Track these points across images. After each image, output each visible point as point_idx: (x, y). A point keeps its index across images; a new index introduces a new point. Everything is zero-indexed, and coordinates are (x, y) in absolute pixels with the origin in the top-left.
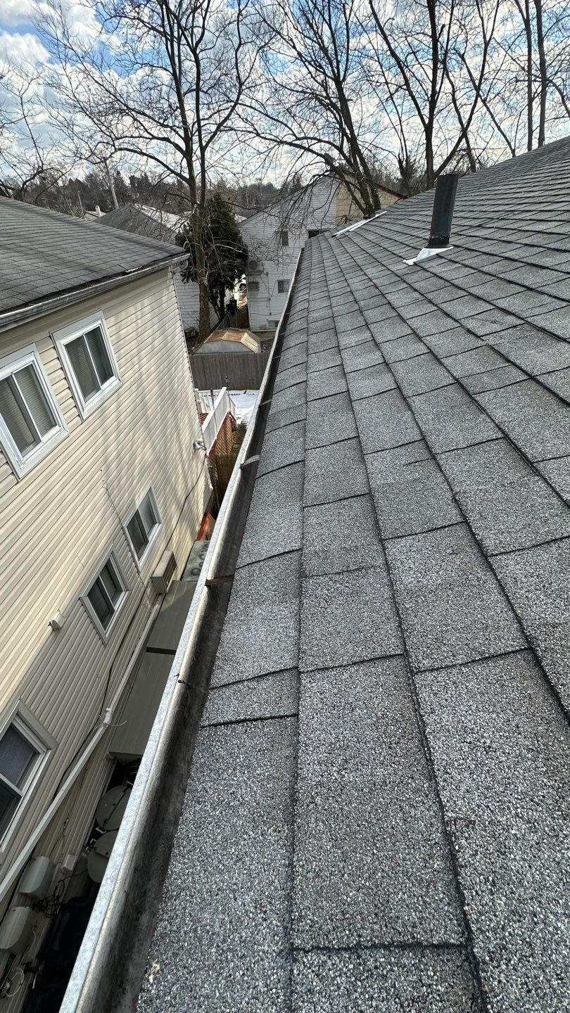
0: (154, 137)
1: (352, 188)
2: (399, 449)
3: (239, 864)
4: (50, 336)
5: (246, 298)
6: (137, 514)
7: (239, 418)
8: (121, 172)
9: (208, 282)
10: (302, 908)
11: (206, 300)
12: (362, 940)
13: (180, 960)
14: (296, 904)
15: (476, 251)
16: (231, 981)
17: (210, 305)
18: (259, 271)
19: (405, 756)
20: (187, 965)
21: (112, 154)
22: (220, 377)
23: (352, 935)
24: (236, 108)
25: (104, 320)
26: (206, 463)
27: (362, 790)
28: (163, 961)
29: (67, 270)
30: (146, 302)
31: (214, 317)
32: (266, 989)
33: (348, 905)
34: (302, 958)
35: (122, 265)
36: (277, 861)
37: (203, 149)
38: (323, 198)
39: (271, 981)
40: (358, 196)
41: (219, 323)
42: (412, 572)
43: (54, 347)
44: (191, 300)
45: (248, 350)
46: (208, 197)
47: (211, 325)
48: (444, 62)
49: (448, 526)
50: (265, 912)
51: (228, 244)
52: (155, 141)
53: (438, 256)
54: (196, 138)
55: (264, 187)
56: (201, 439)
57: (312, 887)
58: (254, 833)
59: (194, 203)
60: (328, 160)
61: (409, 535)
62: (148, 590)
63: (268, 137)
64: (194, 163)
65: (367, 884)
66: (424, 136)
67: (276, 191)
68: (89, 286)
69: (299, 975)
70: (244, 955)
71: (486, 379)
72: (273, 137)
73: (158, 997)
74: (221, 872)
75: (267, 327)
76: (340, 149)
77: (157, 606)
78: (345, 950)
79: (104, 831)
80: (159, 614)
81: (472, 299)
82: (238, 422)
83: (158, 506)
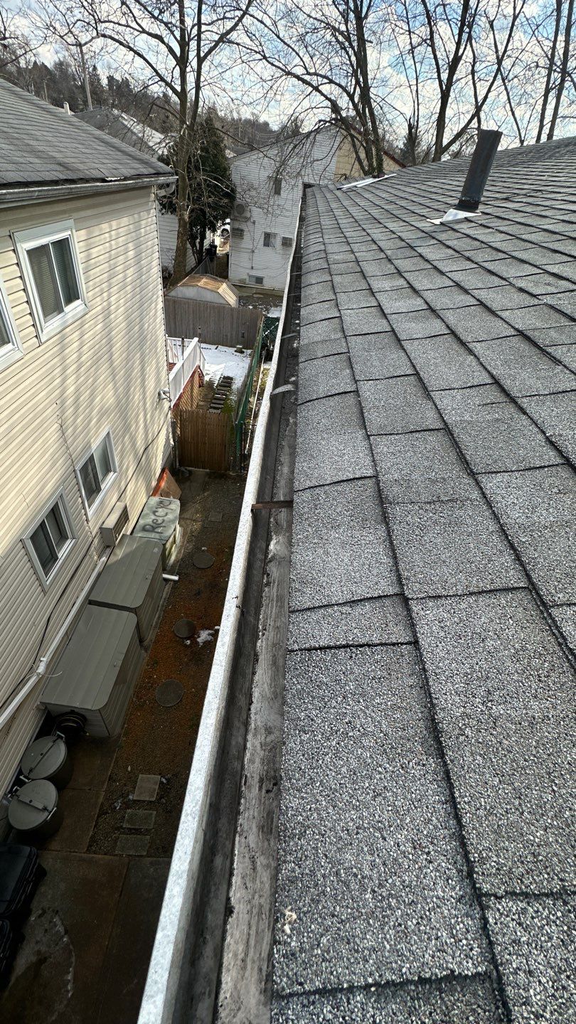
0: (144, 31)
1: (357, 143)
2: (468, 390)
3: (379, 799)
4: (10, 236)
5: (228, 246)
6: (91, 458)
7: (207, 374)
8: (99, 68)
9: (189, 218)
10: (481, 849)
11: (185, 238)
12: (567, 884)
13: (324, 907)
14: (472, 844)
15: (509, 220)
16: (403, 931)
17: (189, 246)
18: (246, 218)
19: (561, 689)
20: (336, 913)
21: (93, 38)
22: (191, 326)
23: (553, 879)
24: (244, 20)
25: (74, 231)
26: (169, 415)
27: (520, 724)
28: (300, 909)
29: (37, 161)
30: (125, 221)
31: (191, 260)
32: (452, 940)
33: (538, 846)
34: (495, 904)
35: (101, 170)
36: (430, 797)
37: (201, 61)
38: (326, 149)
39: (457, 931)
40: (363, 155)
41: (196, 267)
42: (517, 507)
43: (14, 250)
44: (168, 235)
45: (225, 302)
46: (198, 120)
47: (187, 268)
48: (470, 27)
49: (549, 466)
50: (428, 853)
51: (215, 179)
52: (144, 36)
53: (467, 220)
54: (193, 44)
55: (260, 124)
56: (166, 389)
57: (487, 826)
58: (390, 765)
59: (183, 122)
60: (335, 108)
61: (504, 471)
62: (96, 541)
63: (277, 63)
64: (188, 75)
65: (555, 823)
66: (439, 105)
67: (271, 132)
68: (62, 185)
69: (496, 924)
70: (413, 901)
71: (553, 333)
72: (281, 65)
73: (302, 950)
74: (356, 808)
75: (247, 282)
76: (351, 97)
77: (104, 559)
78: (547, 895)
79: (29, 779)
80: (106, 565)
81: (515, 262)
82: (207, 378)
83: (115, 454)
